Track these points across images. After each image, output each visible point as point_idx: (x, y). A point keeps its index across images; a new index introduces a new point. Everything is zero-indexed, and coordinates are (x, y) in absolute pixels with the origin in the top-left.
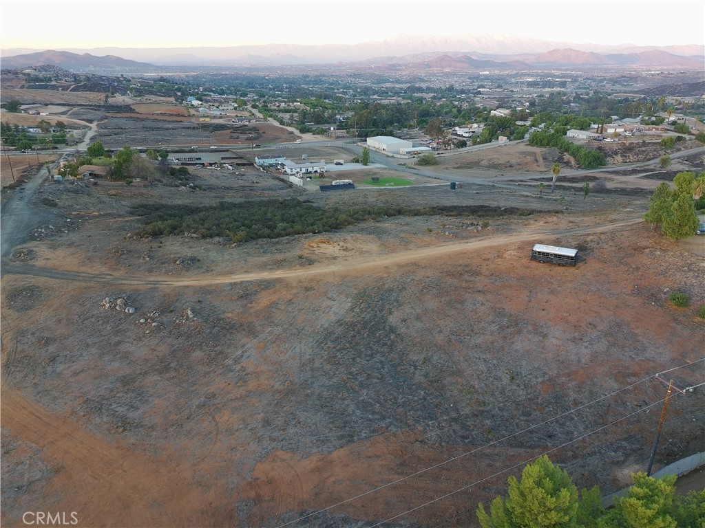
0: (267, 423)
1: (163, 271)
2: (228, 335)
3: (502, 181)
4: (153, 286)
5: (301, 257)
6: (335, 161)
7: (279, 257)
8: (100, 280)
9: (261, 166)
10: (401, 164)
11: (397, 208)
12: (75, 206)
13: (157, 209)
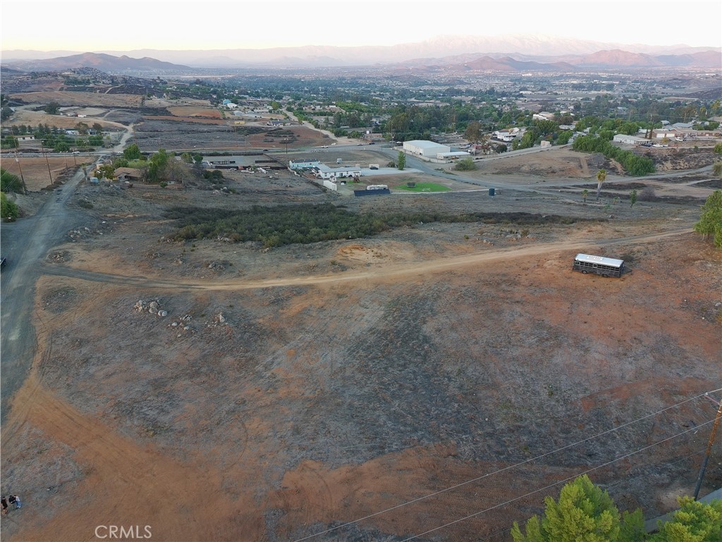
0: (297, 431)
1: (196, 275)
2: (259, 341)
3: (544, 188)
4: (185, 290)
5: (333, 263)
6: (370, 166)
7: (311, 262)
8: (134, 283)
9: (295, 170)
10: (438, 169)
11: (433, 214)
12: (111, 208)
13: (190, 213)
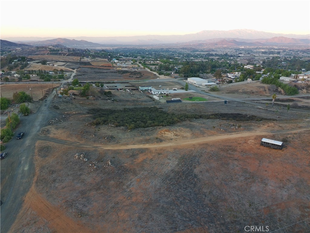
0: (140, 218)
1: (100, 142)
2: (125, 174)
3: (249, 100)
4: (95, 149)
5: (157, 138)
6: (173, 89)
7: (148, 137)
8: (75, 145)
9: (141, 90)
10: (202, 91)
11: (200, 114)
12: (66, 109)
13: (98, 111)
